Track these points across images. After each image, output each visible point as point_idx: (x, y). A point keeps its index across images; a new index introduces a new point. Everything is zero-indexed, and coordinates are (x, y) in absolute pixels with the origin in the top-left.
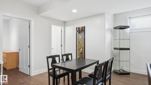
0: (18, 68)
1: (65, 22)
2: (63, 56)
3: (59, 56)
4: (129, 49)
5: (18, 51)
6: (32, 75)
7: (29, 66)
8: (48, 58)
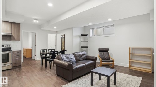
0: (31, 58)
1: (57, 32)
2: (49, 50)
3: (46, 50)
4: (87, 47)
5: (31, 48)
6: (37, 60)
7: (35, 56)
8: (40, 50)
